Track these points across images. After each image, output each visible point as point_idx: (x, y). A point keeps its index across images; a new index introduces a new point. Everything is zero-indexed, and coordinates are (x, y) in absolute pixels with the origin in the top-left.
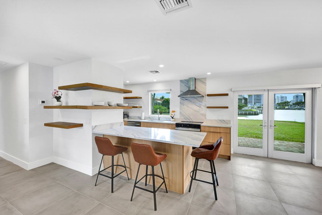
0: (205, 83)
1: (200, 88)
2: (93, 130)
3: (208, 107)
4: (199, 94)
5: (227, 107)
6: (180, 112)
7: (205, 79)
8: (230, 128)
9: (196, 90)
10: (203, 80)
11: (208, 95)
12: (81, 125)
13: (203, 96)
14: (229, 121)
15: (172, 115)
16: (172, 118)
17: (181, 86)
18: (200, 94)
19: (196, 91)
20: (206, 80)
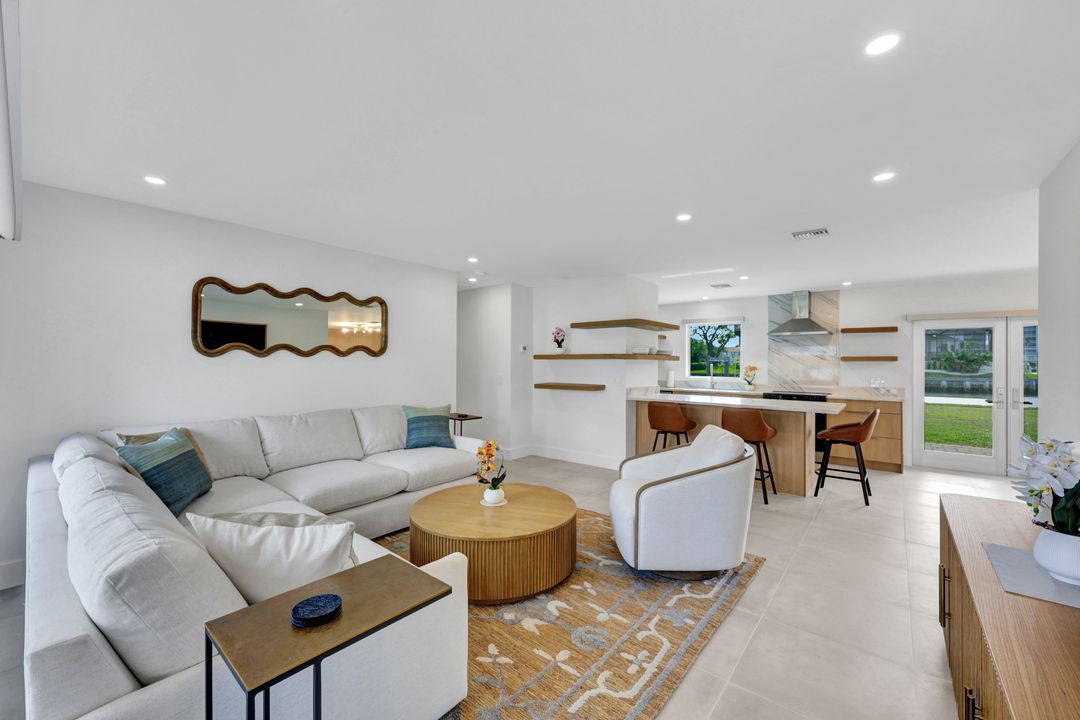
0: (835, 304)
1: (822, 315)
2: (628, 394)
3: (845, 359)
4: (819, 328)
5: (894, 359)
6: (769, 371)
7: (837, 292)
8: (901, 403)
9: (812, 318)
10: (830, 296)
11: (844, 331)
12: (601, 388)
13: (831, 333)
14: (902, 391)
15: (748, 376)
16: (749, 383)
17: (770, 308)
18: (824, 330)
19: (813, 322)
20: (838, 297)
